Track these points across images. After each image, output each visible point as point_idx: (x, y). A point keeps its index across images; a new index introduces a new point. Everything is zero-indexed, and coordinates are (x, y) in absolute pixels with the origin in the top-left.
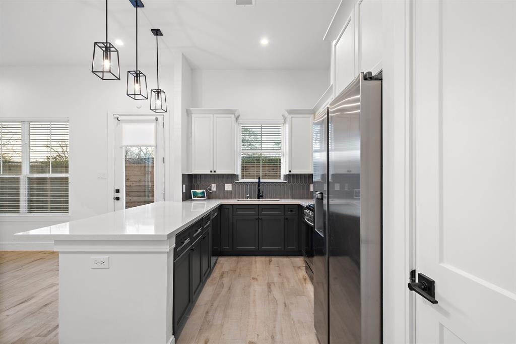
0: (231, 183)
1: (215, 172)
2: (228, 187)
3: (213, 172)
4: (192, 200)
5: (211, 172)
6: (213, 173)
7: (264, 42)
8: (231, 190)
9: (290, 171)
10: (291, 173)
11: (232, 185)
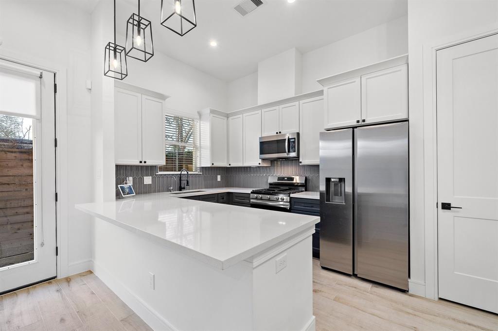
0: (151, 175)
1: (145, 162)
2: (148, 180)
3: (143, 162)
4: (123, 198)
5: (141, 162)
6: (143, 164)
7: (213, 44)
8: (151, 183)
9: (213, 164)
10: (213, 166)
11: (152, 178)
